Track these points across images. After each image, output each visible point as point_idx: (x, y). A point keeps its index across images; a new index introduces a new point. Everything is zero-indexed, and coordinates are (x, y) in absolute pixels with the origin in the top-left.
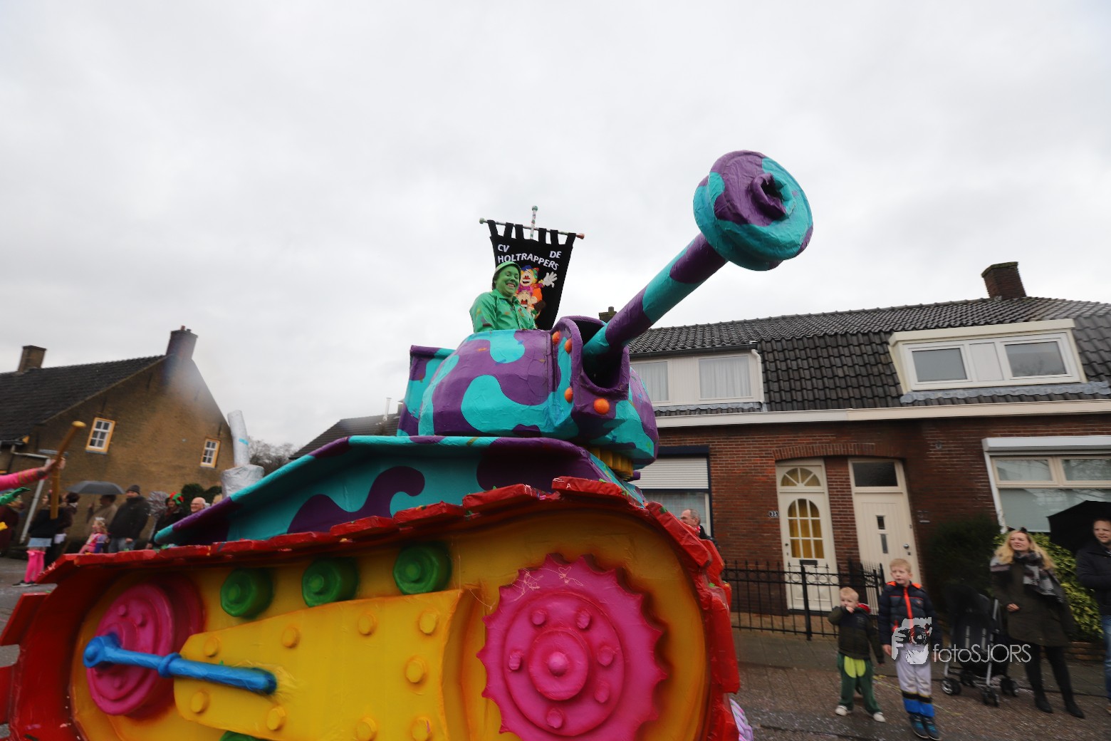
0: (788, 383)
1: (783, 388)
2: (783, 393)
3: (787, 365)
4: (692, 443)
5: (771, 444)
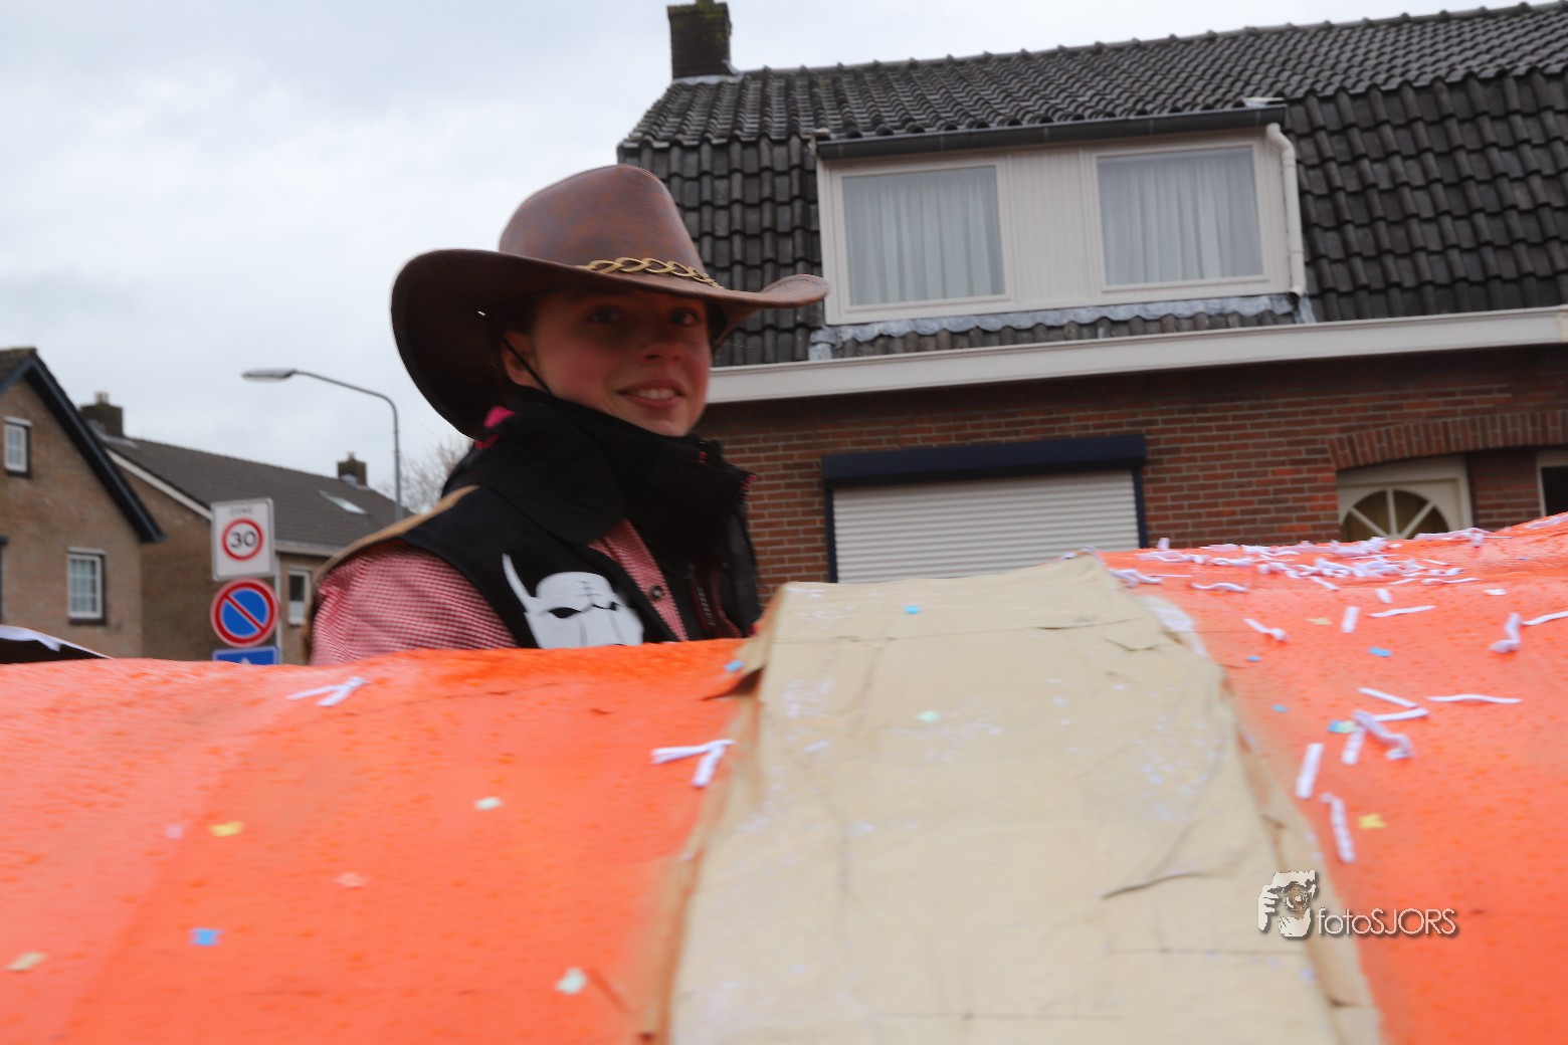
0: (1367, 231)
1: (1356, 249)
2: (1358, 263)
3: (1361, 176)
4: (1086, 427)
5: (1323, 421)
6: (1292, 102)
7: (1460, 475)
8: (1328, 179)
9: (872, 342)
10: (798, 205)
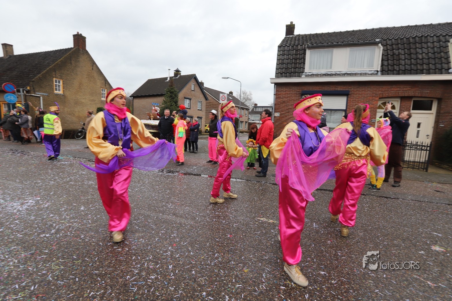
0: (392, 61)
5: (378, 90)
6: (384, 40)
7: (399, 100)
8: (388, 53)
9: (311, 75)
10: (303, 55)
